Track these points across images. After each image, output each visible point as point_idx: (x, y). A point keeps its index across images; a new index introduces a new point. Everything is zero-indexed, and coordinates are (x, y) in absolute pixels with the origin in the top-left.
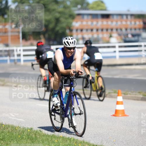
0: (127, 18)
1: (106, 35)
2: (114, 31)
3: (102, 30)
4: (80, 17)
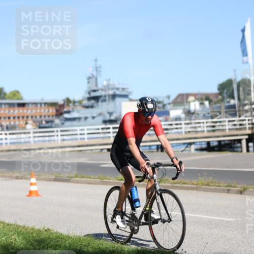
0: (41, 106)
1: (22, 122)
2: (30, 118)
3: (19, 118)
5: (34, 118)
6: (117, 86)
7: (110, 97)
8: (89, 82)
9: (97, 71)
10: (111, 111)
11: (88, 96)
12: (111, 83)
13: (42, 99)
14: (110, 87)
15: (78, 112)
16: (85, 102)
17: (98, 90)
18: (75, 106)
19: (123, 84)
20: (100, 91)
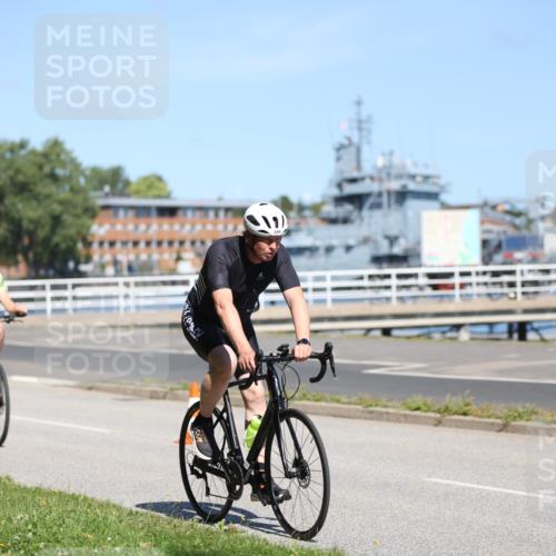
0: (217, 215)
1: (168, 256)
2: (188, 245)
3: (160, 243)
4: (111, 212)
5: (198, 244)
6: (413, 170)
7: (393, 199)
8: (339, 159)
9: (360, 129)
10: (393, 232)
11: (335, 192)
12: (396, 160)
13: (220, 199)
14: (394, 172)
15: (310, 233)
16: (330, 210)
17: (363, 179)
18: (304, 217)
19: (426, 166)
20: (368, 181)
